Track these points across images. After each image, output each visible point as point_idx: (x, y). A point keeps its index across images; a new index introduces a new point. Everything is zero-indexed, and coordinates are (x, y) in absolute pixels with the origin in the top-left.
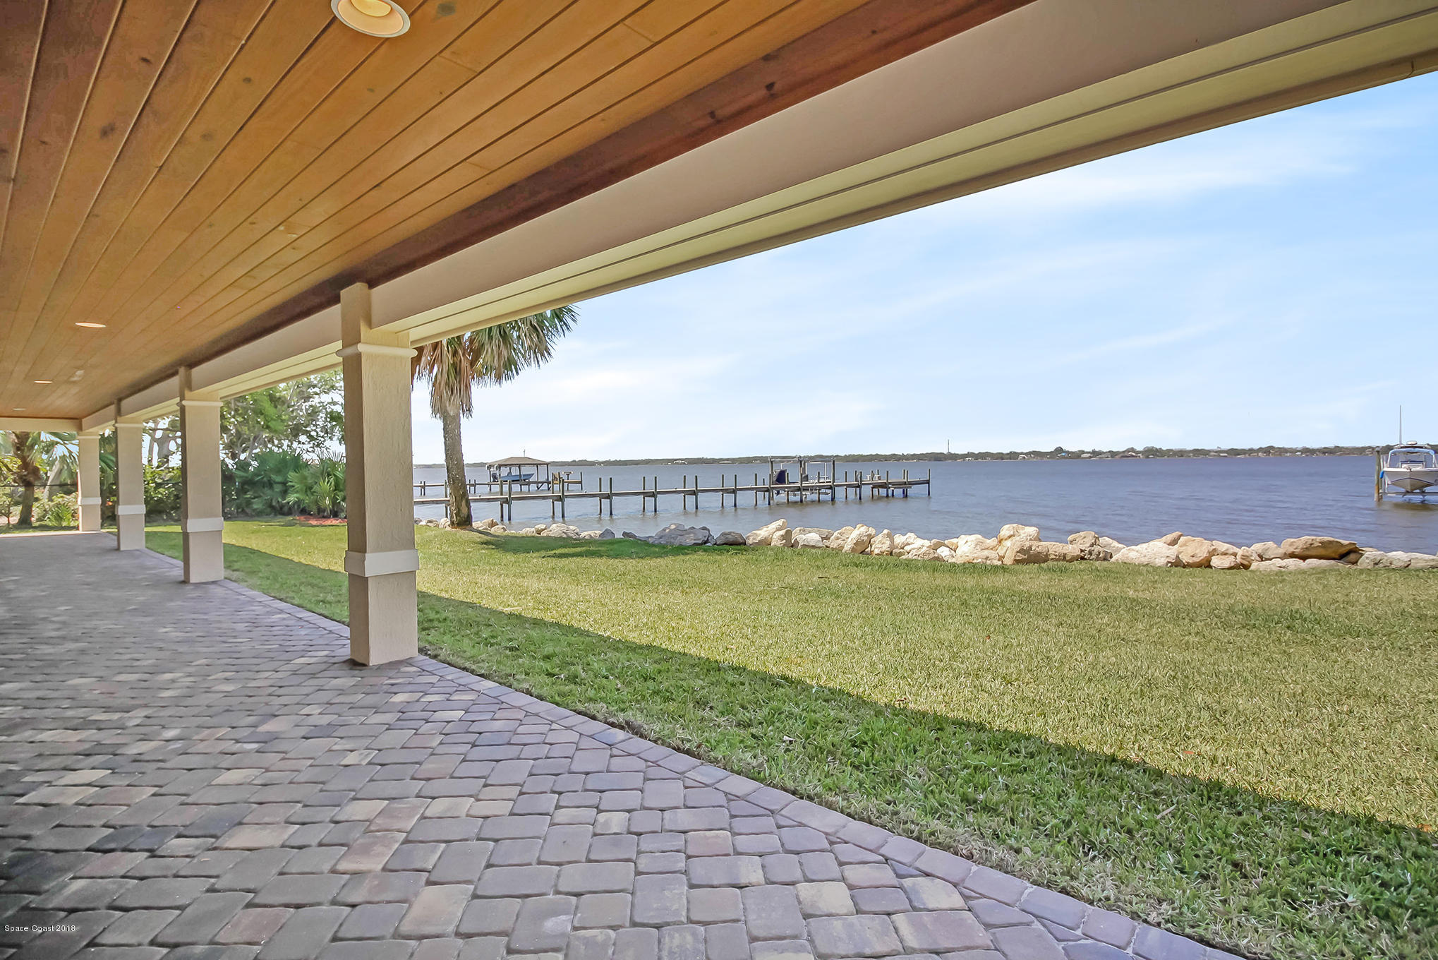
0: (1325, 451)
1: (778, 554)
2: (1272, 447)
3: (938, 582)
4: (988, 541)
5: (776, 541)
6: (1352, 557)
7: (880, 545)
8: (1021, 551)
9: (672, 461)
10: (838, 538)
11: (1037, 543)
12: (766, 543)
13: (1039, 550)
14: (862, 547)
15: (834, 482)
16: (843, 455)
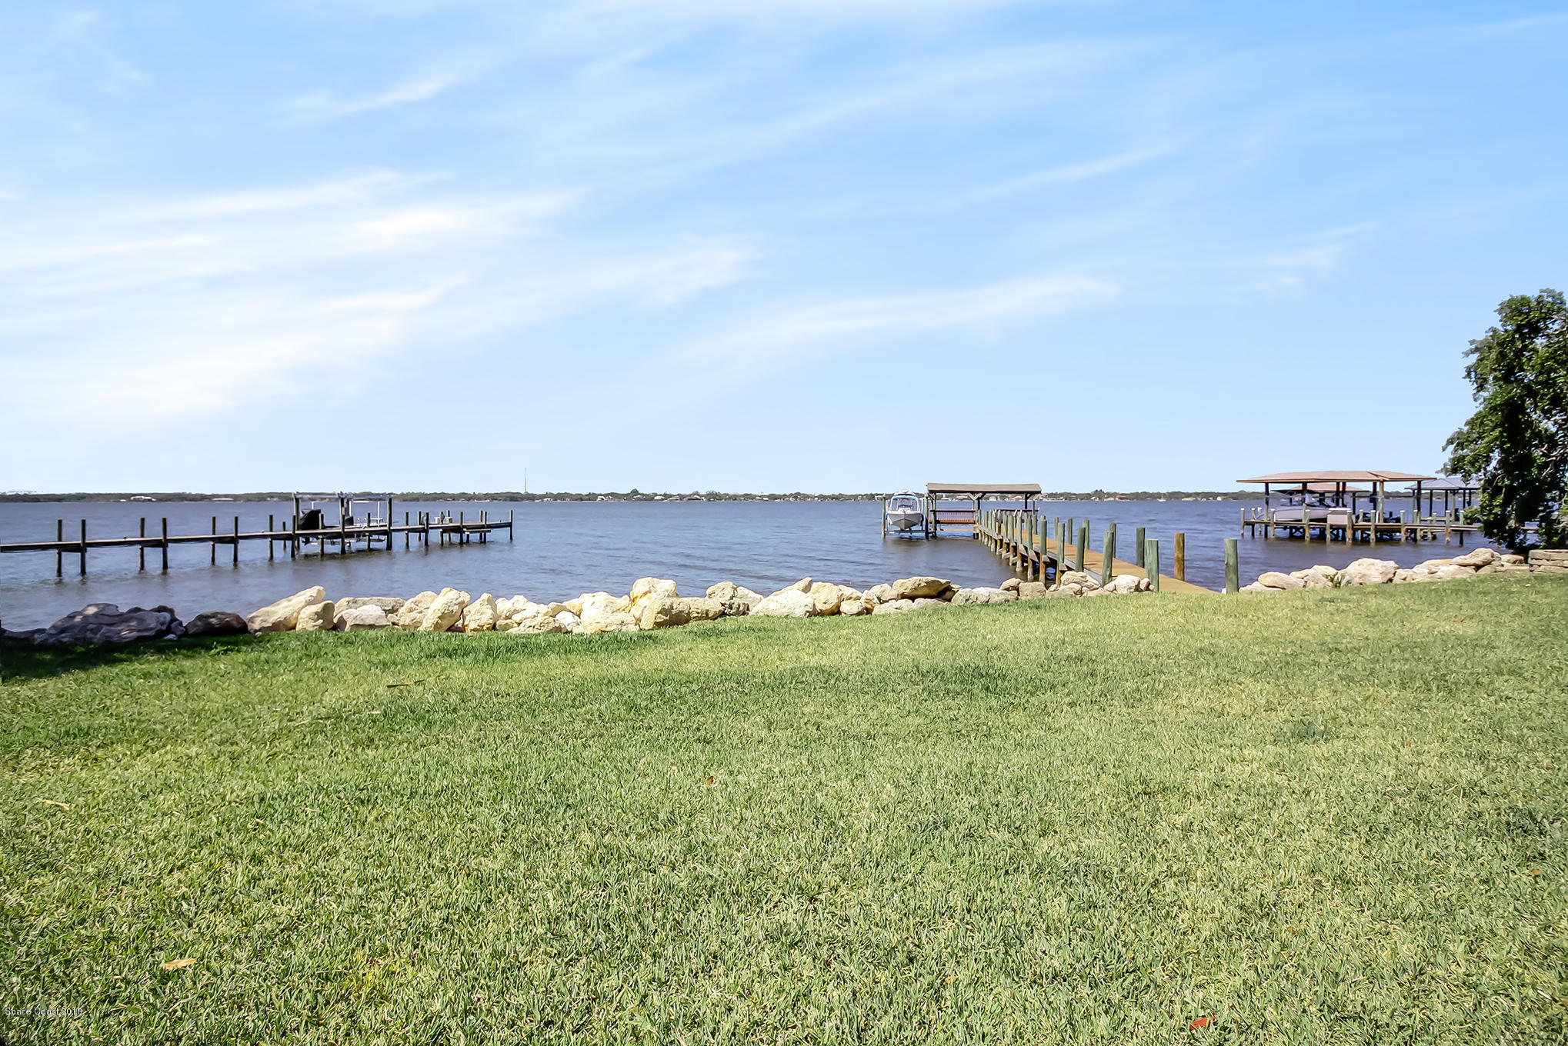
0: (834, 497)
1: (310, 645)
2: (799, 494)
3: (579, 671)
4: (618, 600)
5: (306, 621)
6: (948, 594)
7: (478, 615)
8: (663, 611)
9: (127, 496)
10: (411, 610)
11: (676, 600)
12: (284, 627)
13: (680, 608)
14: (451, 624)
15: (390, 525)
16: (399, 493)
